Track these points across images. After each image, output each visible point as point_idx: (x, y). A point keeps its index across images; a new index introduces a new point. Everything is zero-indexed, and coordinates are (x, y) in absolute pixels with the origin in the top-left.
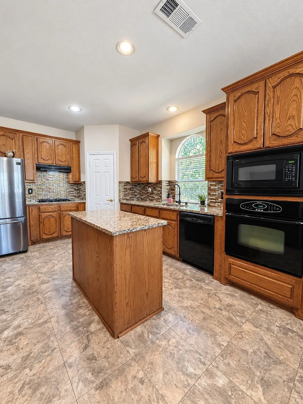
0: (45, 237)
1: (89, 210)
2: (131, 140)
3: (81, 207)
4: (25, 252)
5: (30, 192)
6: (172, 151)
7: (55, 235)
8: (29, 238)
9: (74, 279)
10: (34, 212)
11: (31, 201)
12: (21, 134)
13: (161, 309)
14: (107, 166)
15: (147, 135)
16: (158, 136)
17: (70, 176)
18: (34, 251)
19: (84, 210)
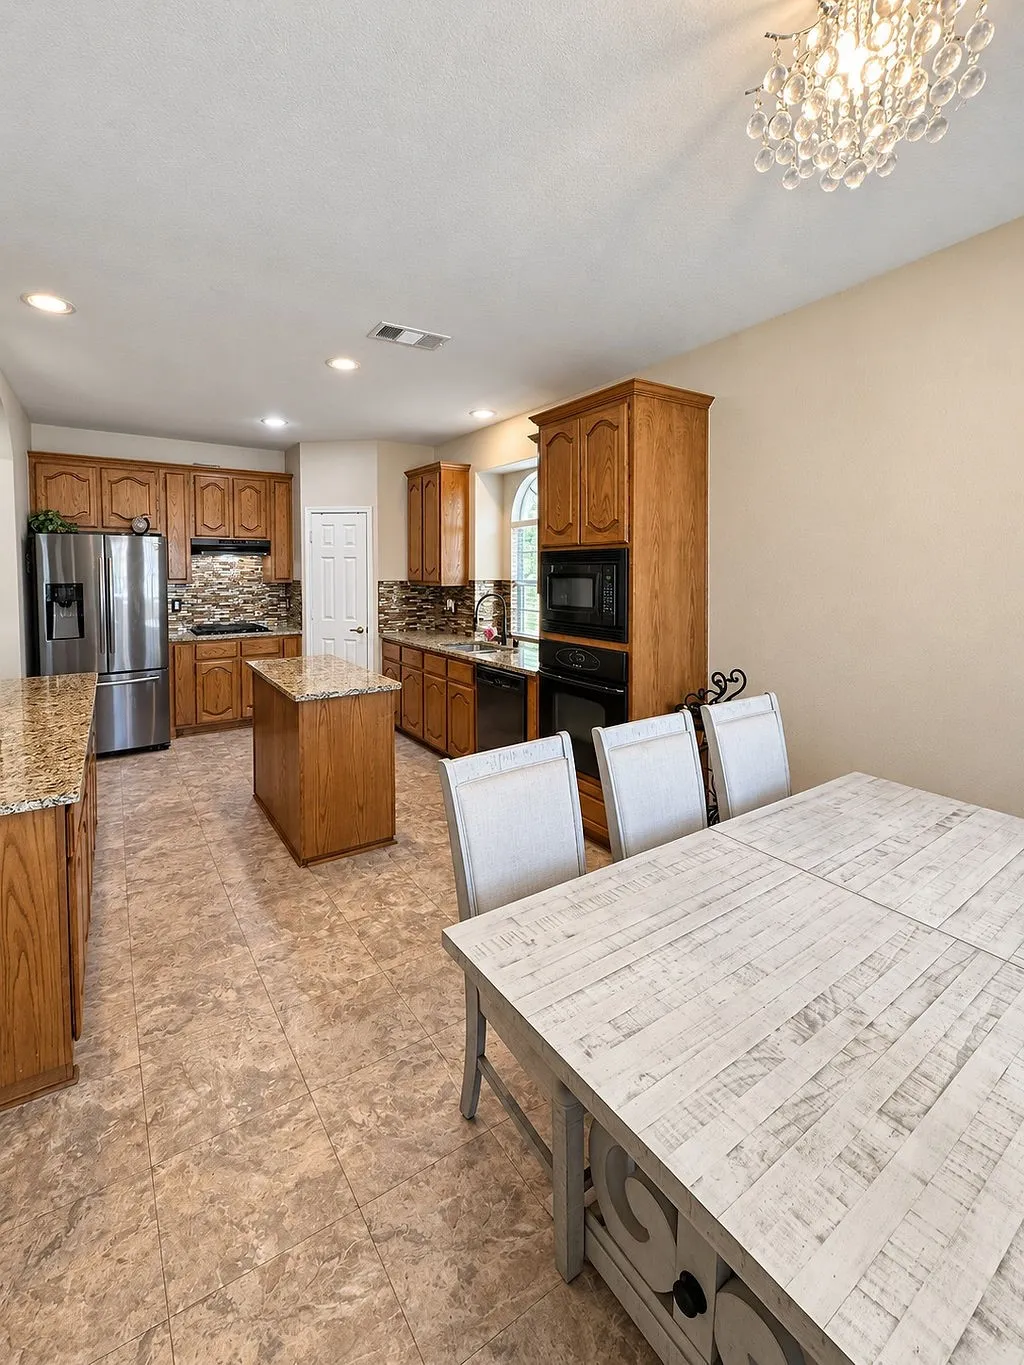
0: (206, 718)
1: (308, 654)
2: (410, 475)
3: (291, 647)
4: (164, 747)
5: (177, 607)
6: (504, 502)
7: (228, 715)
8: (172, 720)
9: (256, 797)
10: (185, 658)
11: (180, 631)
12: (162, 472)
13: (390, 840)
14: (351, 543)
15: (435, 469)
16: (466, 469)
17: (269, 561)
18: (181, 749)
19: (299, 652)
